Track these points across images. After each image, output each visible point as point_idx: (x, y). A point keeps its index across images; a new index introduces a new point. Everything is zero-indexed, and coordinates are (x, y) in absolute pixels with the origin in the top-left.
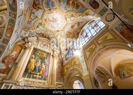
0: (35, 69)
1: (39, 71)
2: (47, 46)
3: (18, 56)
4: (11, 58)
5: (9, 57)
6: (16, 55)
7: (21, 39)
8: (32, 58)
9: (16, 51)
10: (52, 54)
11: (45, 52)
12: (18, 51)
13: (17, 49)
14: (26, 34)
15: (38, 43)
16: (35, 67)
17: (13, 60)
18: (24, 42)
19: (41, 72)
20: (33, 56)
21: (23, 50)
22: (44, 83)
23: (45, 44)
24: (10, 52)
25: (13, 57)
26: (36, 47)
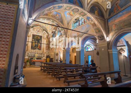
0: (35, 46)
1: (37, 47)
2: (40, 31)
8: (33, 41)
10: (43, 36)
11: (39, 36)
15: (34, 31)
16: (35, 45)
19: (38, 47)
20: (33, 40)
22: (40, 52)
23: (38, 30)
26: (33, 34)
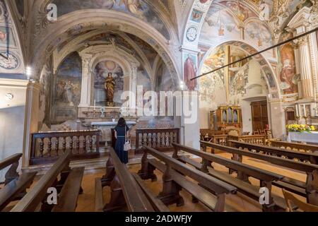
3: (295, 64)
4: (287, 72)
5: (285, 71)
6: (291, 64)
7: (280, 34)
9: (287, 58)
12: (290, 56)
13: (286, 54)
14: (278, 22)
17: (291, 73)
18: (289, 35)
21: (295, 50)
24: (281, 65)
25: (289, 70)
